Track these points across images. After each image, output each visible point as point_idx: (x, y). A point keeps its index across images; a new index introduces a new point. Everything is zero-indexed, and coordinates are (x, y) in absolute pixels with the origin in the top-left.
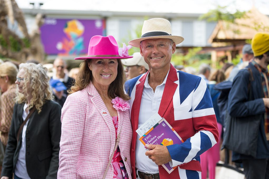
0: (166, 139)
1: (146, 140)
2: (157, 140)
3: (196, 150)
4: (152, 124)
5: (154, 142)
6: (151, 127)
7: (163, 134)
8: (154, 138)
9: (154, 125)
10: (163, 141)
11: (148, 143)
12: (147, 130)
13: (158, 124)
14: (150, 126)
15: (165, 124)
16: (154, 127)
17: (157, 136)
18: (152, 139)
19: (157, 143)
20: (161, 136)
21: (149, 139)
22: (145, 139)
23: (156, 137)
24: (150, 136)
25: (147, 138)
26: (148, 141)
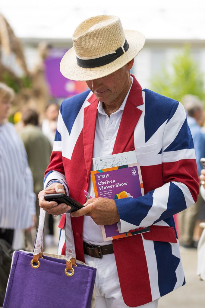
0: (126, 192)
1: (99, 179)
2: (113, 187)
3: (161, 209)
4: (120, 163)
5: (108, 187)
6: (116, 166)
7: (126, 184)
8: (111, 182)
9: (121, 165)
10: (121, 193)
11: (100, 183)
12: (109, 166)
13: (127, 166)
14: (114, 163)
15: (135, 172)
16: (120, 167)
17: (117, 182)
18: (108, 182)
19: (111, 191)
20: (122, 185)
21: (104, 180)
22: (99, 177)
23: (114, 181)
24: (107, 176)
25: (103, 176)
26: (100, 181)
